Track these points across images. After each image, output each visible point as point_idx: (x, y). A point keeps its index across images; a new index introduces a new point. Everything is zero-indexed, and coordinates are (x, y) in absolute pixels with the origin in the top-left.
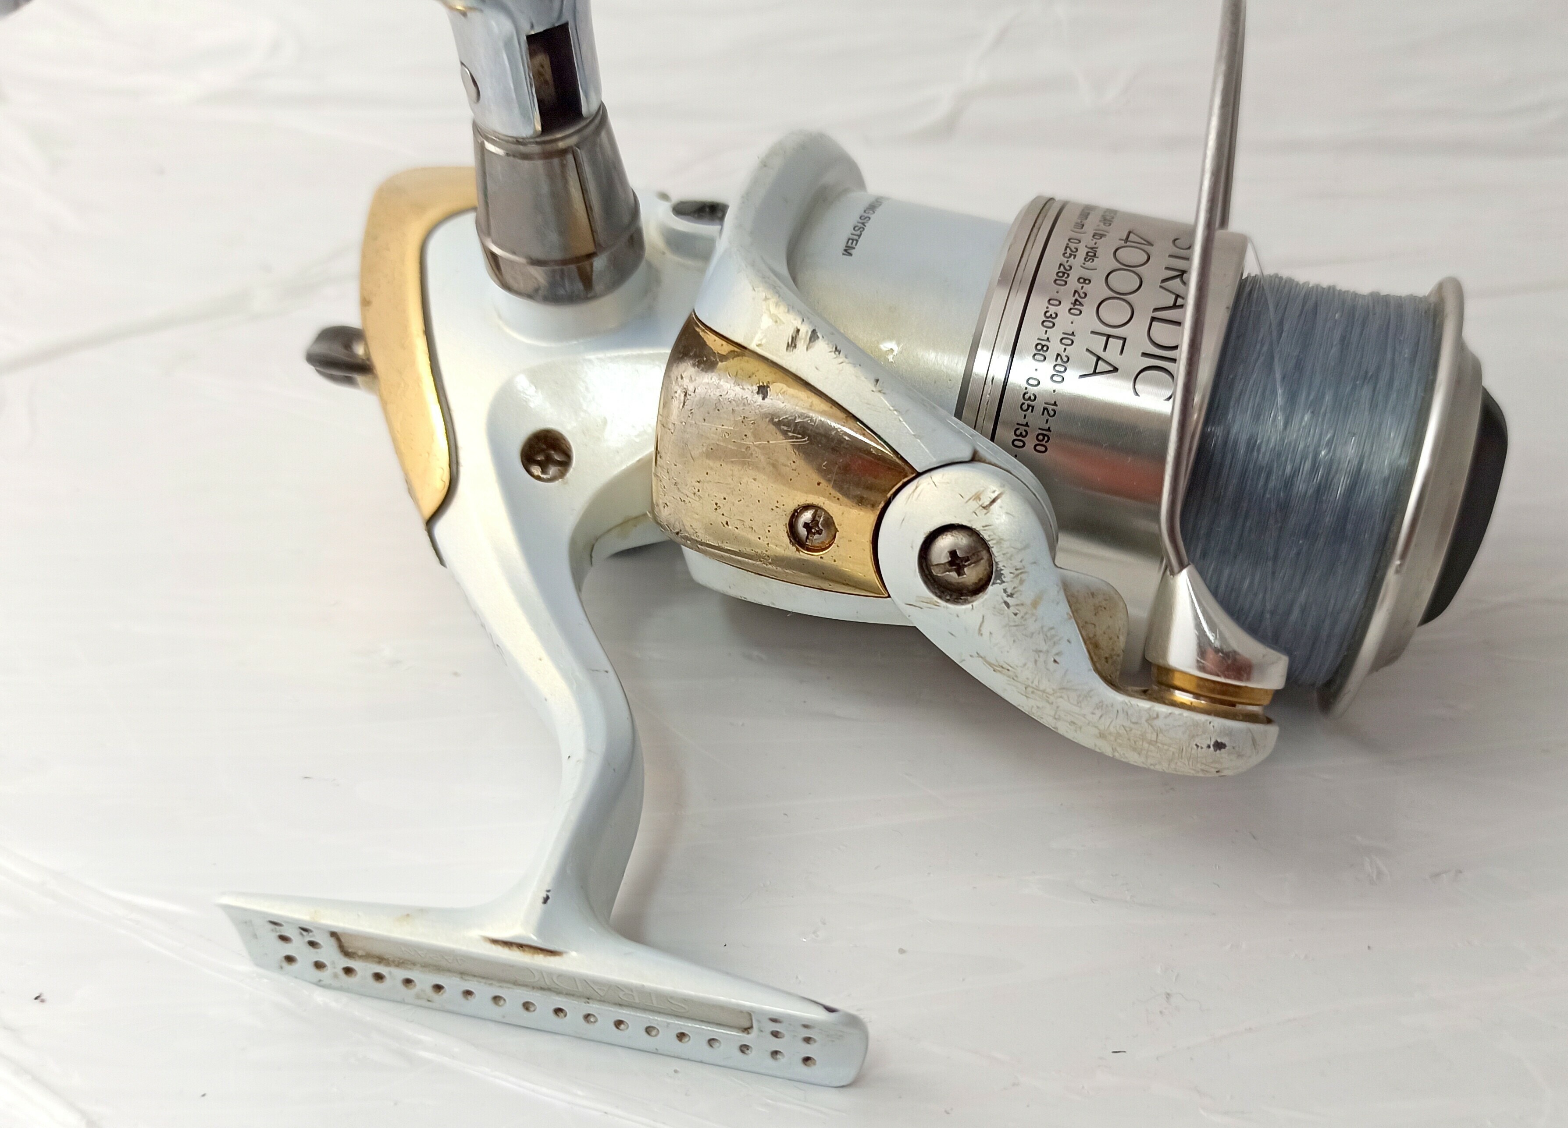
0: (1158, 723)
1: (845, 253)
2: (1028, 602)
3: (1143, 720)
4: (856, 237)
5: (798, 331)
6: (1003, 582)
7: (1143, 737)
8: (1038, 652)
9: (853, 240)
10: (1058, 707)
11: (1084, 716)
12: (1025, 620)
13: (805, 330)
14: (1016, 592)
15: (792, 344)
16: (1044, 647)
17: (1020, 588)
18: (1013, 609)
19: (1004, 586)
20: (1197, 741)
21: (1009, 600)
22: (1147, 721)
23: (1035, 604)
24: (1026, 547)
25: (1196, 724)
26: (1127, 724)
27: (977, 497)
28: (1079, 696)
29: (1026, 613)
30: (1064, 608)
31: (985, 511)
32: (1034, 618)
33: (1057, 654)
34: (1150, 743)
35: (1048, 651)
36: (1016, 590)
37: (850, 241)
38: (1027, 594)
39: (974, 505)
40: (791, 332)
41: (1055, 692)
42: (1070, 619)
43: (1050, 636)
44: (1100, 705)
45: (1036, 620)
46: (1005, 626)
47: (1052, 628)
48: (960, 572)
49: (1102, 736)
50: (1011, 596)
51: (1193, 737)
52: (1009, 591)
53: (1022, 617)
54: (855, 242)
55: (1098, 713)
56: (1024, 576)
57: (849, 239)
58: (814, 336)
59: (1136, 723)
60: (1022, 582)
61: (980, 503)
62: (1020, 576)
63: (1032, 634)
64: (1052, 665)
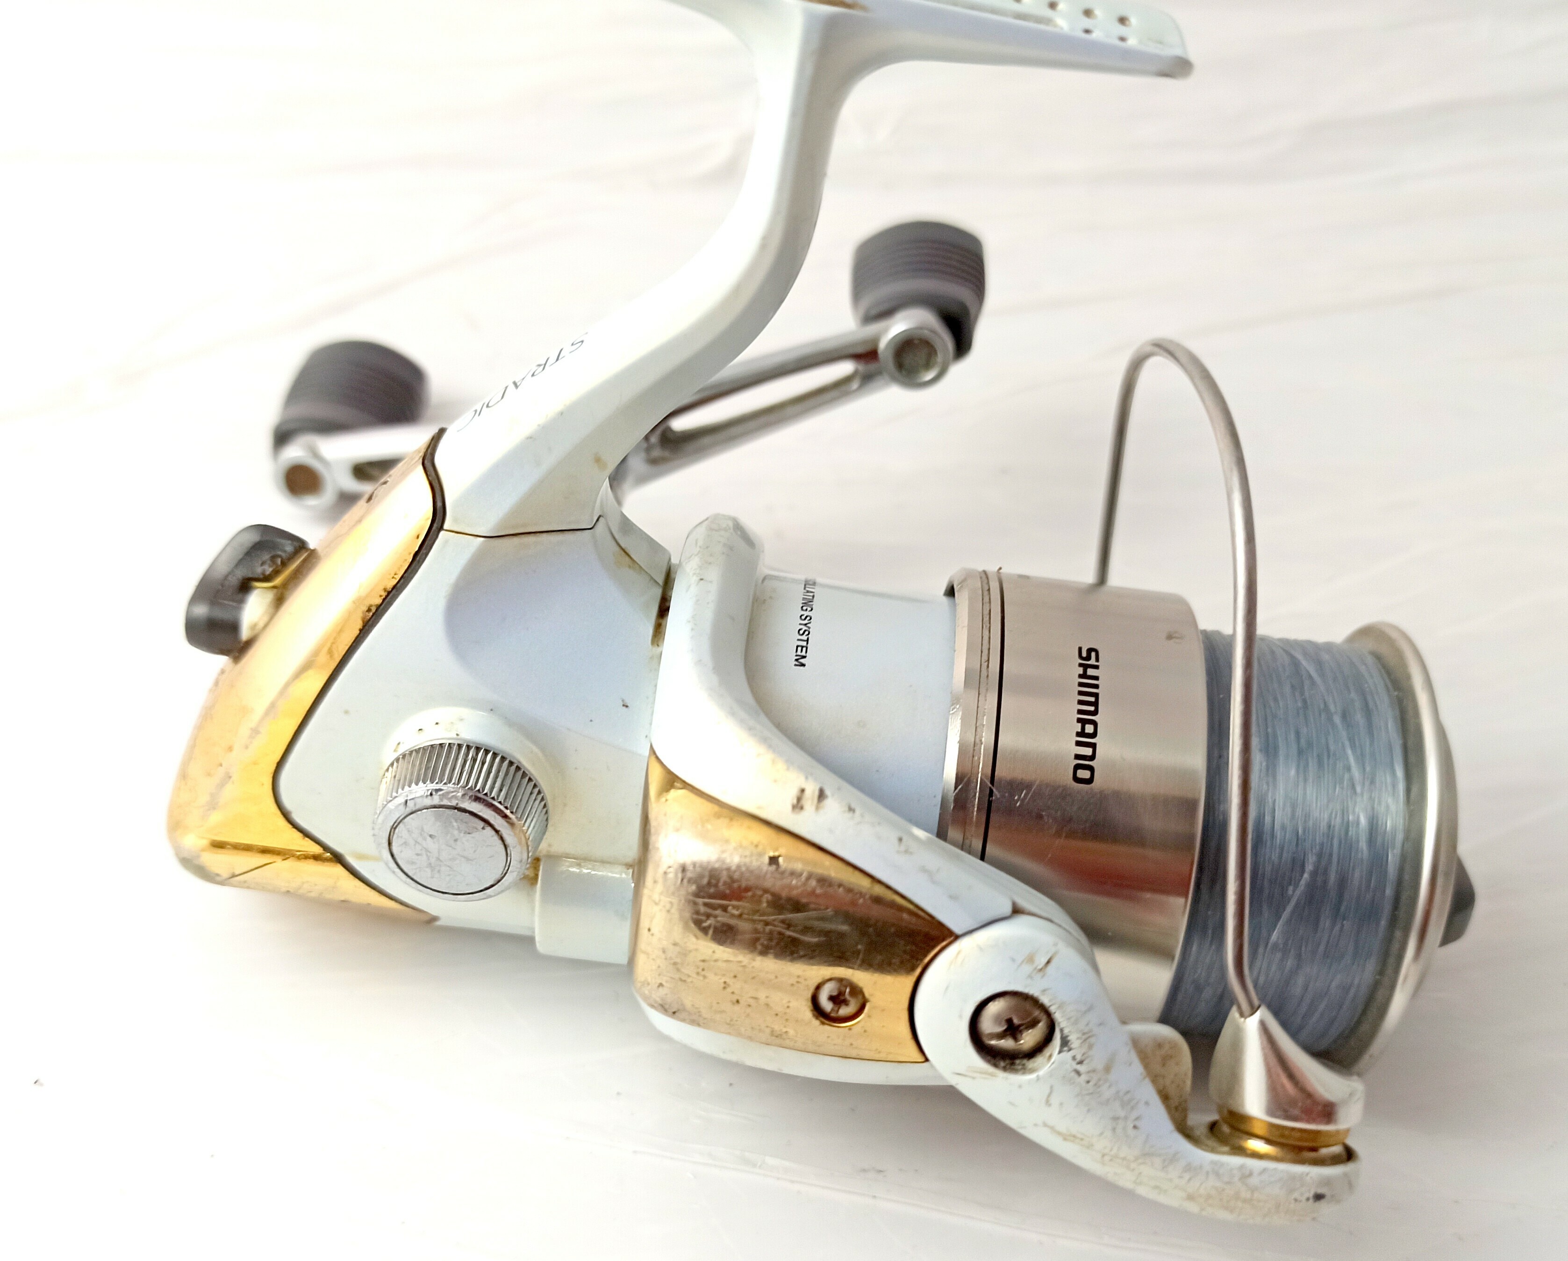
0: (1254, 1181)
1: (797, 663)
2: (1100, 1066)
3: (1236, 1179)
4: (804, 644)
5: (803, 791)
6: (1070, 1050)
7: (1237, 1196)
8: (1116, 1119)
9: (802, 647)
10: (1140, 1173)
11: (1171, 1180)
12: (1099, 1087)
13: (812, 790)
14: (1088, 1057)
15: (798, 806)
16: (1122, 1113)
17: (1091, 1053)
18: (1084, 1077)
19: (1071, 1053)
20: (1296, 1195)
21: (1079, 1067)
22: (1240, 1179)
23: (1108, 1069)
24: (1090, 1009)
25: (1293, 1178)
26: (1218, 1184)
27: (1030, 959)
28: (1164, 1160)
29: (1099, 1080)
30: (1137, 1068)
31: (1041, 974)
32: (1108, 1084)
33: (1137, 1119)
34: (1245, 1201)
35: (1126, 1118)
36: (1086, 1056)
37: (799, 649)
38: (1098, 1060)
39: (1027, 969)
40: (794, 793)
41: (1136, 1159)
42: (1145, 1078)
43: (1127, 1101)
44: (1188, 1168)
45: (1110, 1086)
46: (1078, 1095)
47: (1128, 1092)
48: (1016, 1039)
49: (1190, 1198)
50: (1081, 1062)
51: (1291, 1191)
52: (1079, 1058)
53: (1095, 1085)
54: (804, 649)
55: (1187, 1176)
56: (1092, 1040)
57: (797, 647)
58: (822, 795)
59: (1228, 1183)
60: (1091, 1047)
61: (1034, 966)
62: (1088, 1041)
63: (1108, 1100)
64: (1131, 1132)
